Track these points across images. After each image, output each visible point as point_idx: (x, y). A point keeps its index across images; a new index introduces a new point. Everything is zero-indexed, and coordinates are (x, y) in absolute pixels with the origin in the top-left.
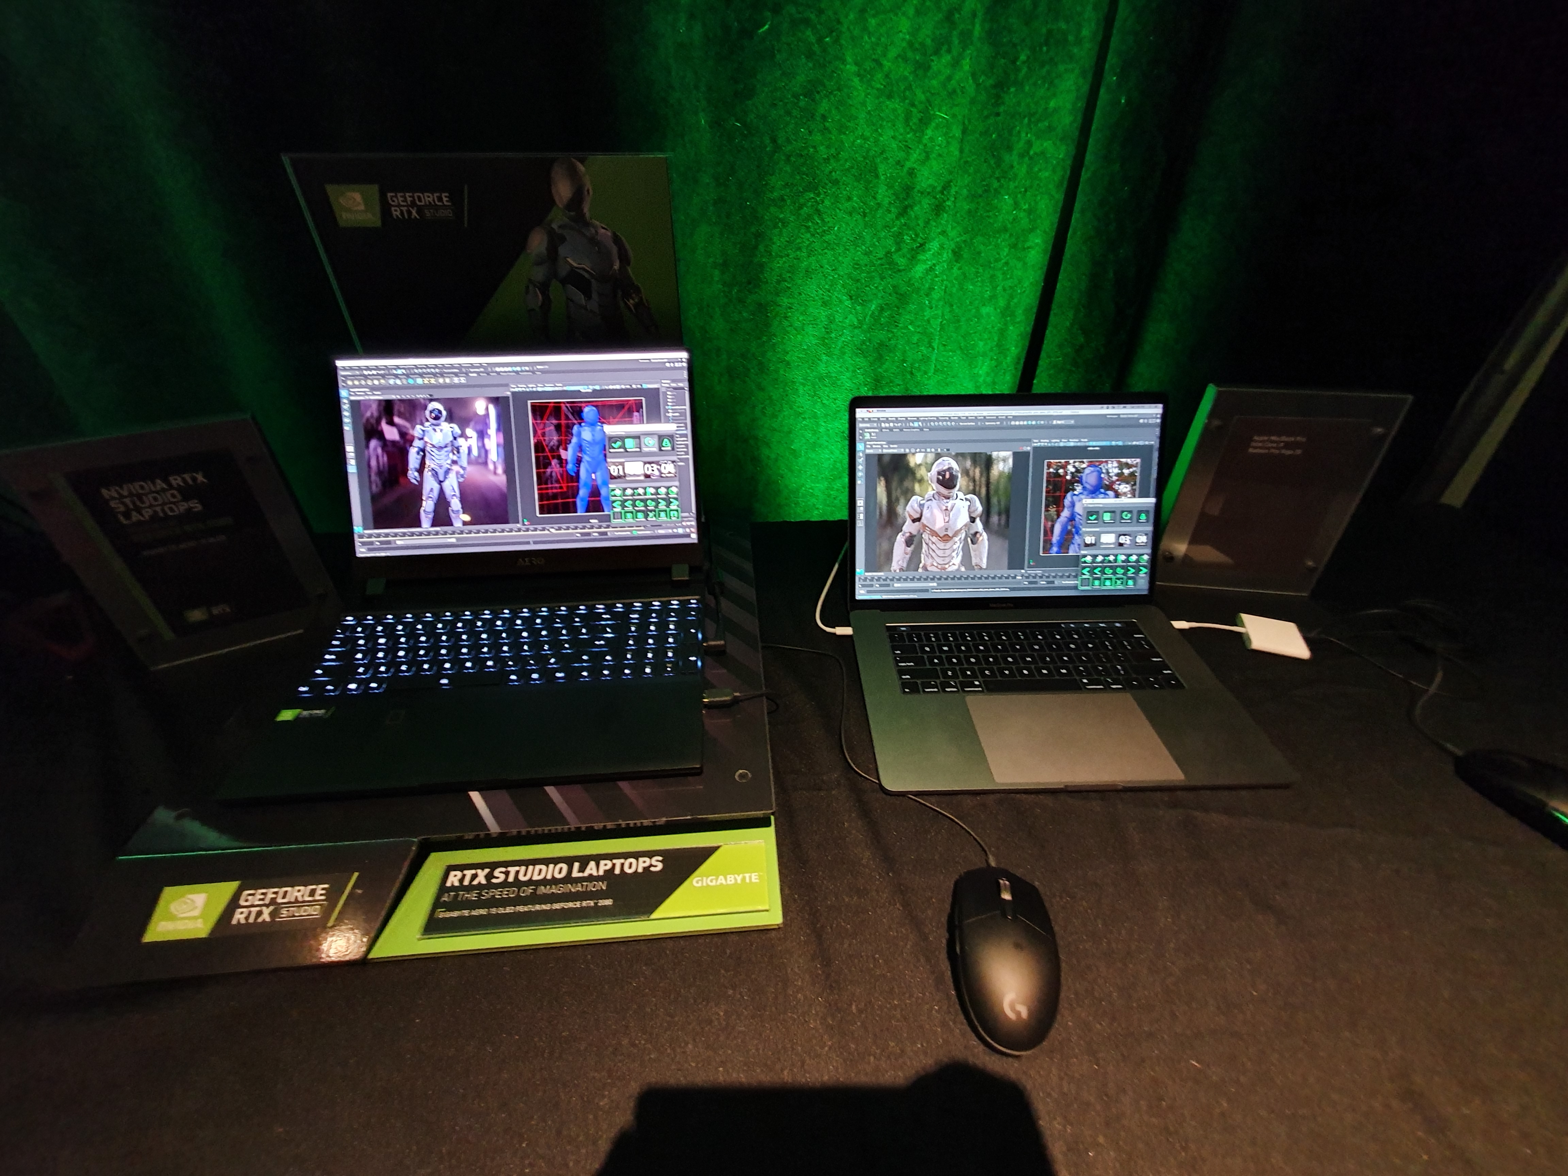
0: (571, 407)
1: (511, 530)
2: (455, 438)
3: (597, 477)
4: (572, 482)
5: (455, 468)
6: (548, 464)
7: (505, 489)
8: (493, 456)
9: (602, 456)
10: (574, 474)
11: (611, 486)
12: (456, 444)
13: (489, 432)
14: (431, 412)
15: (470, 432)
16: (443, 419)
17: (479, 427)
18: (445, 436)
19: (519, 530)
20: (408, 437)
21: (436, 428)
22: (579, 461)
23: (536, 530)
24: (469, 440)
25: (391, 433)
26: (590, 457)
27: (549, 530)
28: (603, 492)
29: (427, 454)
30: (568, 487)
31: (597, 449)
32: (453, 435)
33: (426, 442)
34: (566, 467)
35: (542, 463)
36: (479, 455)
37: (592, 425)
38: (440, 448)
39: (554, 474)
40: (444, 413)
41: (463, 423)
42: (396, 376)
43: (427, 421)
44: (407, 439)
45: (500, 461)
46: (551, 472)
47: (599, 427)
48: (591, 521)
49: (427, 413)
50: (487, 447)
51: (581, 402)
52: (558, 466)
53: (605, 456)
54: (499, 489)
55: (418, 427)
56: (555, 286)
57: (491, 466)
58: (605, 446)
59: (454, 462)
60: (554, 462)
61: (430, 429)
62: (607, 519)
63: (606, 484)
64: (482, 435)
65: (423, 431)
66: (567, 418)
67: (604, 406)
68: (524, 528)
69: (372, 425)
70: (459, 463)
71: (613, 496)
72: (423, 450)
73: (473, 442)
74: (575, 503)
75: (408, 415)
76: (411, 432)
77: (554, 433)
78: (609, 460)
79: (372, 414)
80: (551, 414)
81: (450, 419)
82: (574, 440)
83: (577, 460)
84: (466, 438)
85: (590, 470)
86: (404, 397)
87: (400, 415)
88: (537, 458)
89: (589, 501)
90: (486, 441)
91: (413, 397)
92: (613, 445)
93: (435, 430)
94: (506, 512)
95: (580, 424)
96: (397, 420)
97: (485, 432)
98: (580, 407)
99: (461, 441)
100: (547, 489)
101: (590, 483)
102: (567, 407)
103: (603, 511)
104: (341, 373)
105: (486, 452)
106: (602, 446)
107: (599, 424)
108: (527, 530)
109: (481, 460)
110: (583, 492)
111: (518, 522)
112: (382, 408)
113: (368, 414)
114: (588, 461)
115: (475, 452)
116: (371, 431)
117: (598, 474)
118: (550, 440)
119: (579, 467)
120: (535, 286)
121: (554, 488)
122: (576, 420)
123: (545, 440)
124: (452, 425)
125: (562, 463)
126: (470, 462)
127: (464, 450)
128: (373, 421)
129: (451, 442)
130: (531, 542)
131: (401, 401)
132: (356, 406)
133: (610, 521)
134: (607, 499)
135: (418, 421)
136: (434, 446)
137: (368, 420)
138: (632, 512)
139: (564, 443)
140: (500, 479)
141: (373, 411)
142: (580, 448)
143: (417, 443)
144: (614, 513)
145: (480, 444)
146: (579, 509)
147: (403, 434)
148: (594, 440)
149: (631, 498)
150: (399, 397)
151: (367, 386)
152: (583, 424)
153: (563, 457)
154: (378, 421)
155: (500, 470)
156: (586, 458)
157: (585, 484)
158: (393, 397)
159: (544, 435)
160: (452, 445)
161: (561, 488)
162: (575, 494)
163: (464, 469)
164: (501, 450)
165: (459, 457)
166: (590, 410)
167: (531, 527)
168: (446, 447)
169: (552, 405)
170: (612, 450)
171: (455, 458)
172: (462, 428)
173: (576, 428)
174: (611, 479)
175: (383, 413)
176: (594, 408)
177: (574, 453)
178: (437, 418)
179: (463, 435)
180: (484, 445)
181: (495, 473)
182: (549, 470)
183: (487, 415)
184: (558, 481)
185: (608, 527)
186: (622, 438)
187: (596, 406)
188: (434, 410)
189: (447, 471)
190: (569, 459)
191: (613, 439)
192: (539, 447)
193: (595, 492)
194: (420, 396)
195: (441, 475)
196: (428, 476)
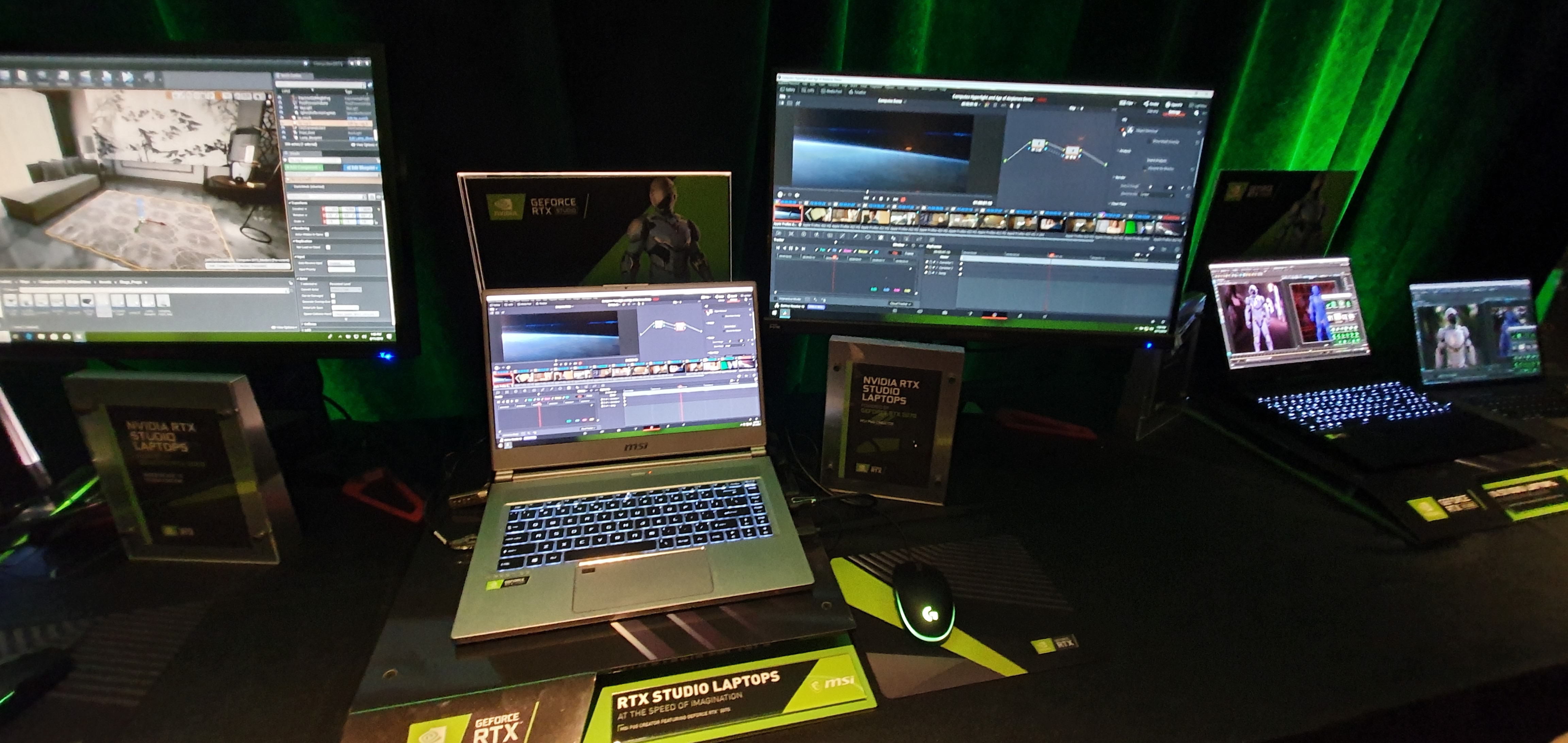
1: (1294, 352)
2: (1263, 303)
3: (1324, 322)
5: (1265, 319)
6: (1303, 316)
7: (1287, 329)
8: (1280, 312)
9: (1323, 311)
10: (1314, 321)
11: (1330, 327)
12: (1264, 306)
14: (1251, 290)
16: (1256, 294)
18: (1259, 302)
19: (1298, 351)
20: (1244, 304)
21: (1254, 298)
22: (1314, 314)
23: (1304, 351)
25: (1236, 302)
26: (1319, 312)
27: (1309, 351)
28: (1327, 329)
29: (1253, 312)
31: (1320, 308)
33: (1251, 306)
34: (1310, 317)
35: (1301, 315)
37: (1316, 295)
38: (1258, 309)
39: (1306, 321)
40: (1256, 291)
42: (1235, 273)
43: (1250, 295)
44: (1243, 306)
45: (1283, 314)
47: (1320, 297)
49: (1249, 291)
50: (1277, 308)
52: (1307, 317)
54: (1285, 329)
55: (1247, 298)
57: (1280, 318)
59: (1264, 316)
60: (1305, 315)
61: (1252, 299)
63: (1327, 325)
65: (1249, 300)
69: (1228, 298)
70: (1267, 317)
71: (1331, 332)
72: (1251, 310)
74: (1318, 336)
76: (1245, 301)
77: (1302, 300)
78: (1327, 313)
80: (1299, 290)
81: (1260, 293)
82: (1311, 303)
85: (1320, 318)
88: (1298, 313)
89: (1323, 334)
90: (1276, 304)
93: (1254, 300)
94: (1290, 341)
95: (1311, 295)
96: (1238, 295)
97: (1275, 300)
98: (1309, 286)
100: (1305, 329)
101: (1321, 325)
103: (1330, 340)
104: (1212, 272)
105: (1277, 310)
106: (1323, 306)
107: (1319, 295)
108: (1301, 351)
110: (1319, 330)
111: (1296, 347)
112: (1231, 289)
113: (1225, 292)
114: (1318, 314)
116: (1227, 302)
117: (1323, 320)
119: (1315, 317)
121: (1307, 328)
123: (1300, 304)
124: (1261, 297)
125: (1308, 315)
127: (1267, 310)
129: (1262, 305)
130: (1304, 357)
131: (1238, 285)
132: (1220, 288)
134: (1329, 333)
135: (1246, 295)
136: (1255, 308)
137: (1225, 295)
138: (1341, 340)
139: (1307, 305)
140: (1284, 324)
141: (1227, 291)
143: (1248, 307)
144: (1334, 341)
146: (1319, 339)
147: (1241, 302)
148: (1319, 303)
149: (1339, 332)
150: (1237, 283)
151: (1223, 278)
152: (1313, 295)
153: (1308, 312)
154: (1230, 297)
155: (1284, 320)
156: (1317, 312)
157: (1319, 326)
158: (1234, 283)
159: (1298, 301)
160: (1262, 307)
161: (1310, 328)
162: (1317, 331)
163: (1269, 319)
164: (1283, 308)
165: (1266, 313)
167: (1302, 349)
169: (1299, 286)
170: (1327, 308)
171: (1264, 314)
172: (1265, 298)
173: (1311, 297)
174: (1329, 323)
175: (1232, 292)
176: (1316, 287)
177: (1312, 310)
178: (1254, 293)
179: (1266, 302)
180: (1275, 307)
181: (1282, 321)
182: (1304, 319)
183: (1275, 291)
184: (1308, 325)
185: (1332, 348)
189: (1262, 321)
190: (1311, 313)
192: (1298, 307)
194: (1246, 282)
195: (1260, 322)
196: (1254, 323)
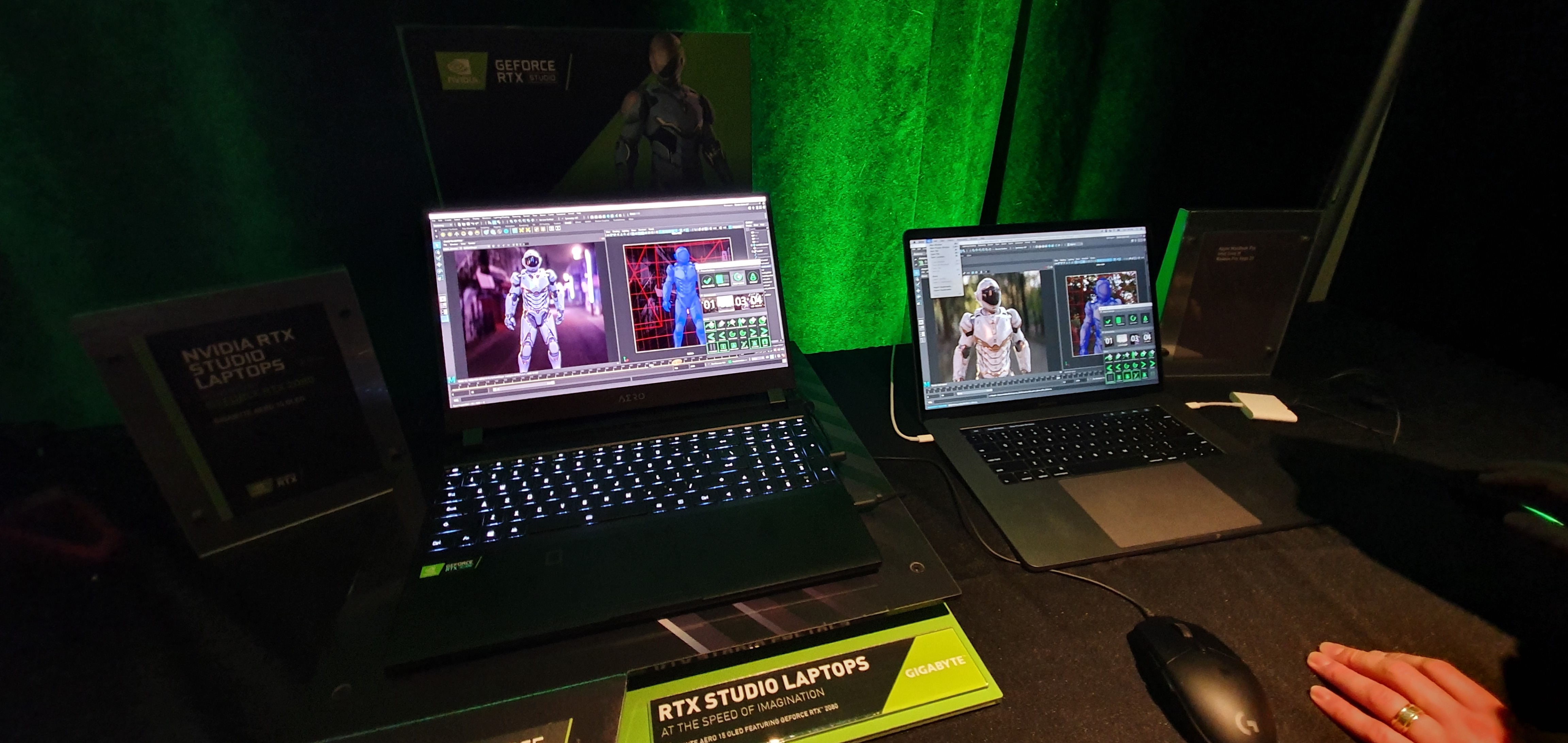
0: (663, 249)
1: (611, 369)
2: (552, 283)
3: (693, 312)
4: (668, 317)
5: (553, 312)
6: (643, 303)
7: (603, 329)
8: (590, 298)
9: (695, 292)
10: (669, 311)
11: (705, 320)
12: (553, 288)
13: (586, 275)
14: (527, 259)
15: (566, 276)
16: (539, 265)
17: (576, 271)
18: (542, 281)
19: (619, 368)
20: (505, 285)
21: (533, 274)
22: (673, 298)
23: (635, 366)
24: (566, 284)
26: (684, 294)
27: (648, 366)
28: (698, 325)
29: (524, 300)
30: (664, 323)
31: (690, 286)
32: (549, 280)
33: (523, 289)
34: (662, 304)
35: (639, 302)
36: (576, 298)
37: (684, 264)
38: (537, 294)
39: (650, 312)
40: (540, 260)
41: (560, 269)
42: (491, 227)
43: (524, 268)
44: (502, 287)
45: (597, 301)
46: (648, 310)
47: (691, 266)
48: (688, 354)
49: (523, 260)
50: (584, 290)
51: (673, 244)
52: (654, 304)
53: (698, 291)
54: (596, 328)
55: (515, 274)
56: (644, 142)
57: (589, 308)
58: (697, 283)
59: (551, 306)
60: (650, 300)
61: (527, 275)
62: (703, 350)
63: (700, 318)
64: (579, 278)
65: (520, 278)
66: (660, 259)
67: (693, 246)
68: (623, 365)
69: (466, 275)
70: (557, 307)
71: (707, 329)
72: (520, 296)
73: (570, 286)
74: (672, 338)
75: (503, 263)
76: (507, 279)
77: (649, 273)
78: (701, 296)
79: (466, 264)
80: (644, 256)
81: (547, 265)
82: (668, 279)
83: (671, 297)
84: (563, 283)
85: (684, 306)
86: (499, 246)
87: (495, 263)
88: (633, 298)
89: (684, 335)
90: (583, 284)
91: (509, 246)
92: (705, 281)
93: (532, 277)
94: (605, 350)
95: (673, 264)
96: (492, 268)
97: (581, 276)
98: (673, 249)
99: (558, 286)
100: (644, 326)
101: (685, 318)
102: (659, 249)
103: (699, 344)
104: (434, 225)
105: (584, 295)
106: (695, 283)
107: (691, 263)
108: (627, 367)
109: (578, 303)
110: (679, 327)
111: (618, 361)
112: (476, 258)
113: (463, 264)
114: (682, 298)
115: (572, 295)
117: (692, 309)
118: (645, 281)
119: (674, 303)
120: (625, 142)
121: (650, 325)
122: (669, 260)
123: (640, 280)
124: (550, 271)
125: (658, 300)
126: (566, 306)
127: (561, 295)
128: (467, 271)
129: (548, 286)
130: (631, 379)
131: (496, 250)
132: (449, 257)
133: (706, 353)
134: (702, 331)
135: (515, 269)
136: (530, 292)
137: (462, 269)
138: (726, 343)
139: (658, 283)
140: (598, 319)
142: (674, 286)
143: (514, 290)
144: (709, 345)
145: (577, 287)
146: (676, 344)
147: (499, 282)
148: (686, 278)
149: (724, 329)
150: (493, 246)
151: (460, 237)
152: (675, 264)
153: (659, 295)
155: (597, 311)
156: (680, 295)
157: (680, 320)
158: (488, 247)
159: (639, 275)
160: (549, 290)
161: (657, 324)
162: (672, 329)
163: (562, 312)
164: (598, 292)
165: (555, 301)
166: (681, 251)
167: (631, 364)
168: (542, 292)
169: (646, 248)
170: (703, 287)
171: (552, 302)
172: (559, 273)
173: (669, 267)
174: (704, 313)
175: (478, 263)
176: (685, 249)
177: (668, 290)
178: (533, 265)
179: (560, 279)
180: (581, 289)
181: (593, 314)
182: (645, 308)
183: (583, 260)
184: (654, 318)
185: (704, 358)
186: (713, 275)
187: (687, 247)
188: (530, 257)
189: (545, 315)
190: (664, 297)
191: (704, 276)
192: (635, 287)
193: (690, 326)
194: (516, 244)
195: (538, 317)
196: (525, 321)
